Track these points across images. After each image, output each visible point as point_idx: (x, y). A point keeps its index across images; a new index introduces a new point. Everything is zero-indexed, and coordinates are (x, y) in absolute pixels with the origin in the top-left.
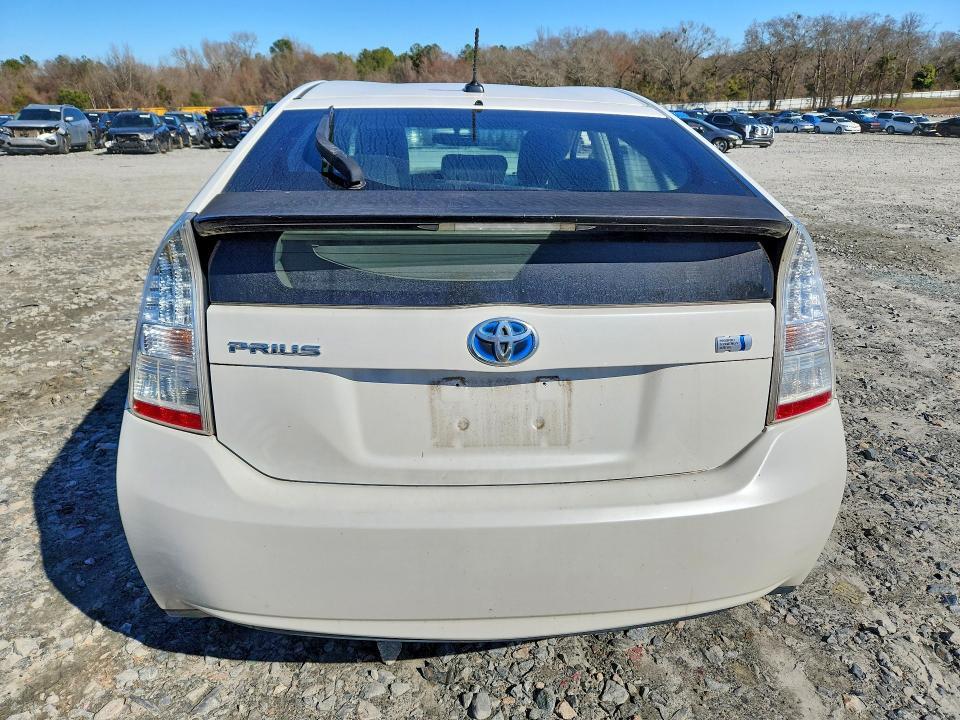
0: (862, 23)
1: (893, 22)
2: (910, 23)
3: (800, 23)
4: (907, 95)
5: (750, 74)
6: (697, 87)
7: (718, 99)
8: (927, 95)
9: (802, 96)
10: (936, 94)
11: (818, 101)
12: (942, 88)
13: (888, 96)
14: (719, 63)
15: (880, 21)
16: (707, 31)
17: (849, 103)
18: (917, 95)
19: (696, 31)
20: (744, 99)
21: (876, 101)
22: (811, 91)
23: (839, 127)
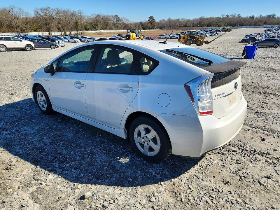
0: (68, 12)
1: (75, 12)
2: (80, 12)
3: (50, 9)
4: (84, 32)
5: (39, 24)
6: (22, 27)
7: (31, 32)
8: (88, 32)
9: (57, 31)
10: (91, 32)
11: (62, 33)
12: (91, 30)
13: (80, 32)
14: (28, 20)
15: (72, 11)
16: (20, 9)
17: (71, 33)
18: (86, 32)
19: (16, 9)
20: (40, 32)
21: (78, 33)
22: (59, 30)
23: (75, 41)
